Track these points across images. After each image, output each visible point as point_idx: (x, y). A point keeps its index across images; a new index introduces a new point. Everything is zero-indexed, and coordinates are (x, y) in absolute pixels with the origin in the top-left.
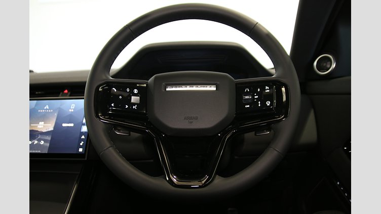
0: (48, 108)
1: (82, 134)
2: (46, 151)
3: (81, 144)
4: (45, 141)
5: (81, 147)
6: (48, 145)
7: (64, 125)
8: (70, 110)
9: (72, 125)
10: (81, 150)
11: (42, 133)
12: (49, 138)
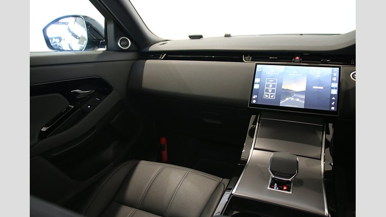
0: (296, 72)
1: (332, 96)
2: (303, 107)
3: (333, 104)
4: (300, 99)
5: (333, 106)
6: (304, 102)
7: (314, 87)
8: (317, 76)
9: (322, 88)
10: (333, 108)
11: (297, 93)
12: (303, 97)
